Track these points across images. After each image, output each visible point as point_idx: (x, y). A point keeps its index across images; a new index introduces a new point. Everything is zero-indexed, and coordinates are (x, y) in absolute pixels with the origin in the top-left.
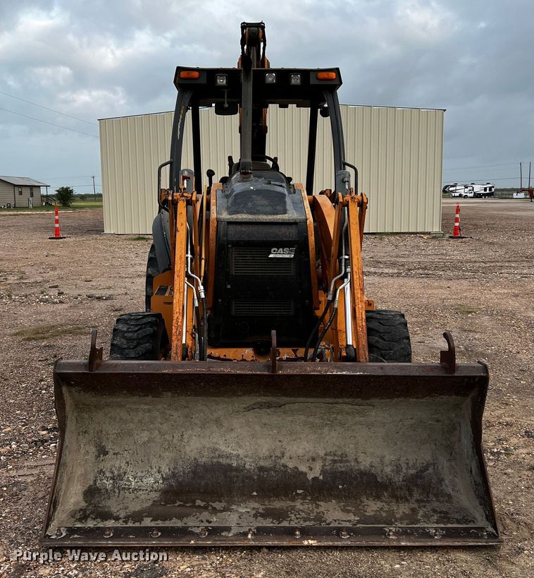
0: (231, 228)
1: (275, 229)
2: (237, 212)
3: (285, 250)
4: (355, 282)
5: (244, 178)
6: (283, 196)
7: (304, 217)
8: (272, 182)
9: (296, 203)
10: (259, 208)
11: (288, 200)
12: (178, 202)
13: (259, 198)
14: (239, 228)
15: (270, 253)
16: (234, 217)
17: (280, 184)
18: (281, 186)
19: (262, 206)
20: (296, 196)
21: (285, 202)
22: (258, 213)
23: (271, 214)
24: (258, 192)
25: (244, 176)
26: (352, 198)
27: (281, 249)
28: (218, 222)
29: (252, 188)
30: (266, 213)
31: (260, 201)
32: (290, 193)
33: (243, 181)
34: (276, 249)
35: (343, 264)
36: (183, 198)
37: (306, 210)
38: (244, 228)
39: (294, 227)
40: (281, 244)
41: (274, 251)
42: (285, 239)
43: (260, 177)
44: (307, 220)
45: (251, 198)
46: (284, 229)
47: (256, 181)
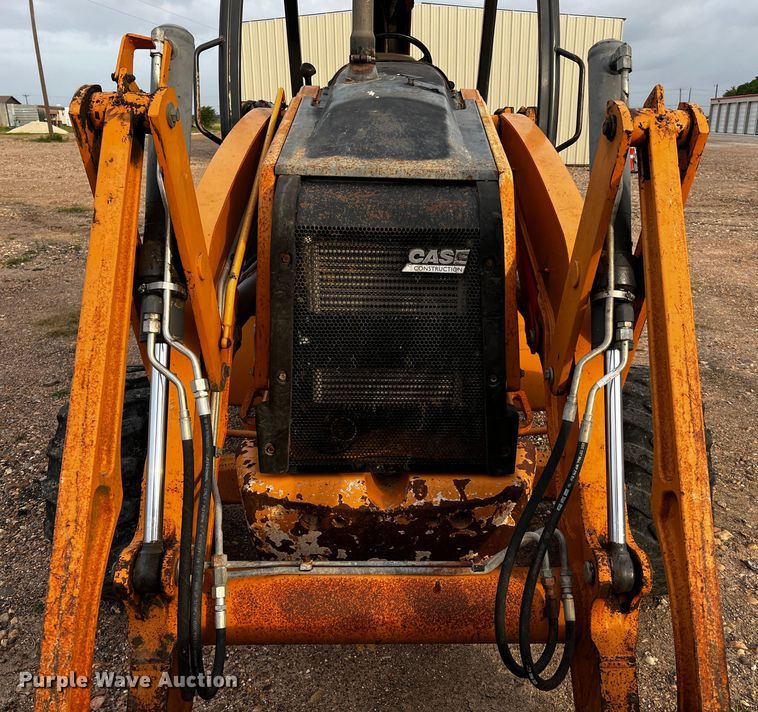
0: (310, 191)
1: (420, 198)
2: (328, 151)
3: (444, 252)
4: (678, 410)
5: (358, 72)
6: (440, 112)
7: (490, 167)
8: (417, 83)
9: (468, 130)
10: (384, 142)
11: (450, 122)
12: (103, 123)
13: (384, 117)
14: (328, 193)
15: (407, 262)
16: (320, 162)
17: (435, 87)
18: (437, 91)
19: (390, 135)
20: (467, 114)
21: (444, 128)
22: (379, 153)
23: (410, 157)
24: (383, 103)
25: (356, 68)
26: (660, 118)
27: (433, 252)
28: (277, 176)
29: (372, 93)
30: (398, 156)
31: (387, 123)
32: (453, 107)
33: (355, 80)
34: (421, 252)
35: (610, 315)
36: (122, 109)
37: (494, 147)
38: (341, 195)
39: (467, 192)
40: (433, 240)
41: (417, 256)
42: (443, 226)
43: (392, 72)
44: (498, 174)
45: (367, 115)
46: (441, 199)
47: (384, 79)
